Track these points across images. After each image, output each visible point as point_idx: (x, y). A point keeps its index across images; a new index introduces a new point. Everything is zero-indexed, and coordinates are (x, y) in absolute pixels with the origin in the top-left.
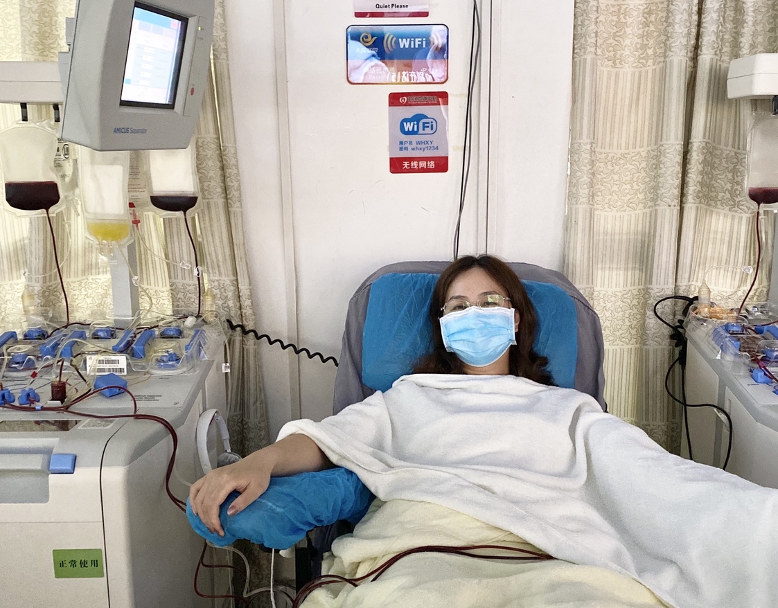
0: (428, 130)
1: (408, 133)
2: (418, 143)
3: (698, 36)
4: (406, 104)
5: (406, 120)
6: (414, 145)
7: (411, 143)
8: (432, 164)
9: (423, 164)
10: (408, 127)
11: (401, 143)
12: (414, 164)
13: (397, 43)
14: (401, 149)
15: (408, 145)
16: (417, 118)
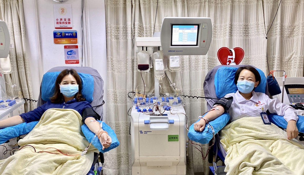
0: (74, 54)
1: (69, 55)
2: (72, 57)
4: (68, 48)
6: (71, 57)
7: (70, 57)
8: (75, 62)
9: (73, 62)
10: (69, 53)
11: (68, 57)
12: (71, 62)
13: (65, 34)
14: (68, 58)
15: (69, 57)
16: (71, 51)
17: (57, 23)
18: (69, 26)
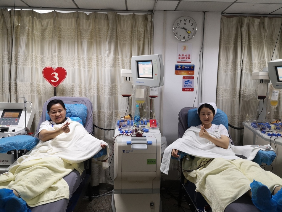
0: (190, 83)
1: (186, 84)
2: (188, 86)
3: (242, 68)
4: (186, 78)
5: (186, 81)
8: (190, 90)
9: (189, 90)
10: (186, 83)
12: (187, 90)
13: (185, 67)
14: (185, 87)
16: (188, 81)
17: (179, 58)
18: (188, 60)
